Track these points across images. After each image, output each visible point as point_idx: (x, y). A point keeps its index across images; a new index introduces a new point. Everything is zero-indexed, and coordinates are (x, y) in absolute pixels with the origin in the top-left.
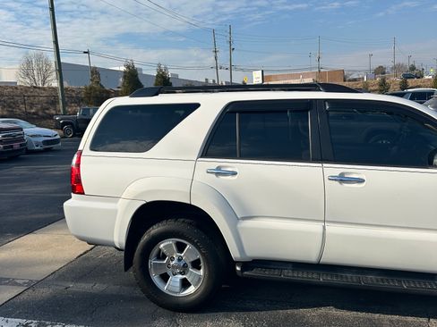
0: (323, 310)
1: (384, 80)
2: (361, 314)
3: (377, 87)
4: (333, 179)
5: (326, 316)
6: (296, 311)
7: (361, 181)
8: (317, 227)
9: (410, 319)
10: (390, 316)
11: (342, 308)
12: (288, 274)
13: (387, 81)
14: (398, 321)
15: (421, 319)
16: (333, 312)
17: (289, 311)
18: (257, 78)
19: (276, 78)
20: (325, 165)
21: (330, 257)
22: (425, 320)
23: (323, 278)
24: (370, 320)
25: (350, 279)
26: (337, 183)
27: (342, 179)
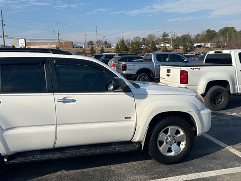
0: (59, 173)
1: (92, 48)
2: (78, 171)
3: (90, 52)
4: (60, 101)
5: (60, 176)
6: (43, 177)
7: (74, 101)
8: (53, 128)
9: (102, 167)
10: (92, 168)
11: (69, 170)
12: (37, 157)
13: (94, 49)
14: (96, 170)
15: (107, 166)
16: (64, 172)
17: (39, 178)
18: (21, 44)
19: (34, 44)
20: (55, 94)
21: (60, 143)
22: (108, 166)
23: (57, 156)
24: (83, 172)
25: (72, 153)
26: (62, 103)
27: (65, 101)
